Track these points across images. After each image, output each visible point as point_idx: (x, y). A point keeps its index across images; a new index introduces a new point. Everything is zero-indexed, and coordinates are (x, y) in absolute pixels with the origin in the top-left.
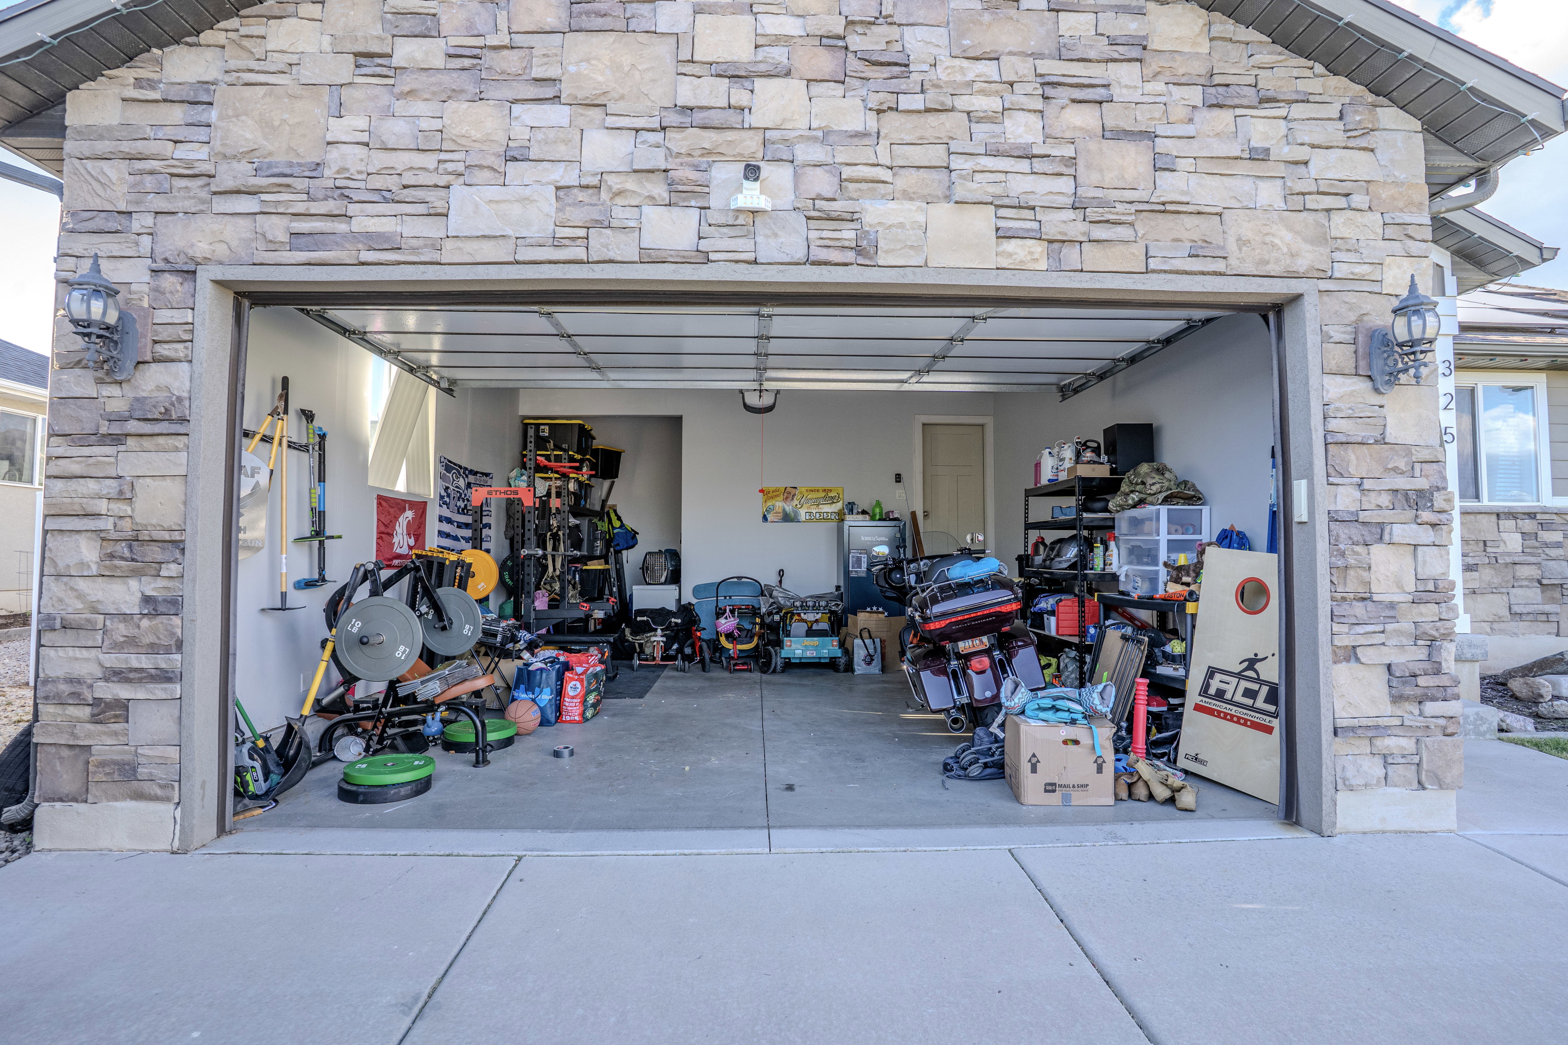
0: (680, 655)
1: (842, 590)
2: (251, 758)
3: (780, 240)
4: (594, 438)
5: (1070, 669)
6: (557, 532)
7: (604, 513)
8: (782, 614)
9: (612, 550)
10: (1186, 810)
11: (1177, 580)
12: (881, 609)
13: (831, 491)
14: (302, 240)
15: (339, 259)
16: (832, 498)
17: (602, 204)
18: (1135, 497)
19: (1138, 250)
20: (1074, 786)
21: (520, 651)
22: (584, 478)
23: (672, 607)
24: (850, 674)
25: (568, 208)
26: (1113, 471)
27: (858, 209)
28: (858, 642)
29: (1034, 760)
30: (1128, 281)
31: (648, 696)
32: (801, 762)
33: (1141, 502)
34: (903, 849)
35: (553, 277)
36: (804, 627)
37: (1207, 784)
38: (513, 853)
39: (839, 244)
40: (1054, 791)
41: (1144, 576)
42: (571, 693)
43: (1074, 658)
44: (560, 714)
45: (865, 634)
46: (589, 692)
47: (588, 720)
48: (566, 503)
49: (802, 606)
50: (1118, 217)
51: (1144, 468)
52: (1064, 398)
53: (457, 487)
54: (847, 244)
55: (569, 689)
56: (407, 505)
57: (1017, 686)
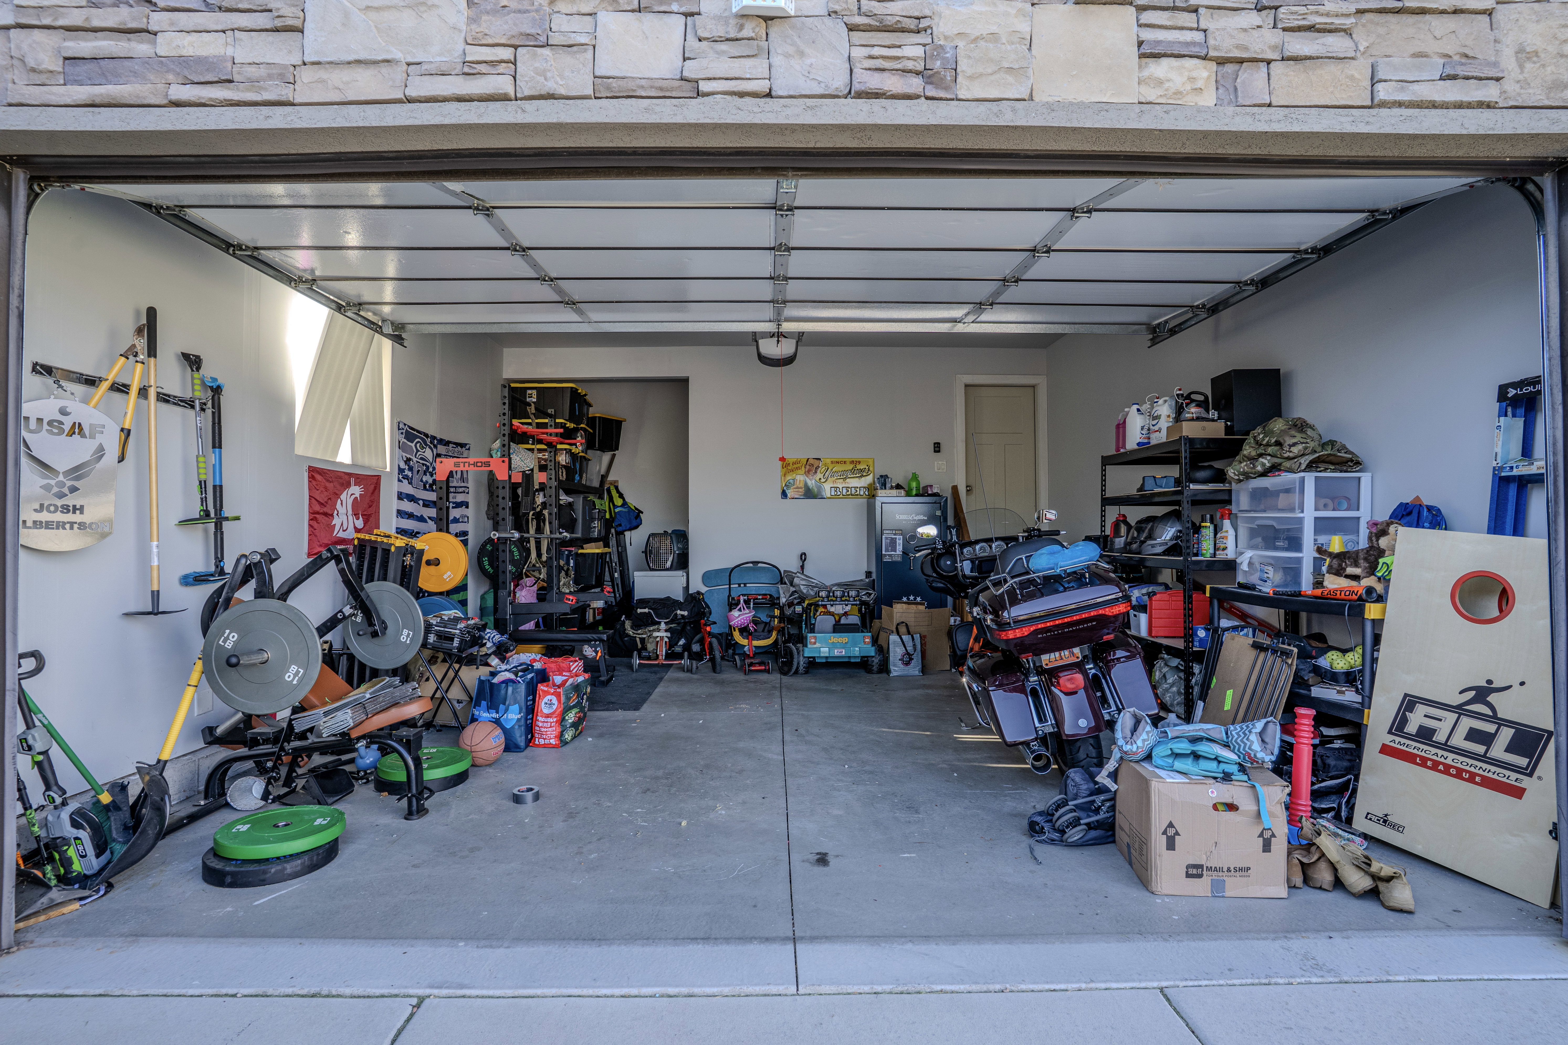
0: (686, 654)
1: (874, 576)
2: (75, 824)
3: (808, 62)
4: (590, 405)
5: (1170, 681)
6: (541, 510)
7: (603, 489)
8: (805, 605)
9: (613, 531)
10: (1401, 911)
11: (1338, 572)
12: (919, 599)
13: (860, 462)
14: (82, 69)
15: (138, 97)
16: (861, 470)
17: (537, 11)
18: (1266, 462)
19: (1360, 71)
20: (1229, 870)
21: (488, 655)
22: (578, 449)
23: (679, 596)
24: (884, 675)
25: (485, 17)
26: (1229, 430)
27: (927, 12)
28: (894, 638)
29: (1171, 832)
30: (1343, 119)
31: (646, 707)
32: (836, 812)
33: (1274, 469)
34: (998, 987)
35: (462, 121)
36: (831, 621)
37: (1416, 863)
38: (411, 991)
39: (899, 66)
40: (1200, 876)
41: (1276, 563)
42: (546, 711)
43: (1177, 667)
44: (533, 736)
45: (903, 629)
46: (568, 709)
47: (567, 743)
48: (553, 477)
49: (828, 597)
50: (1329, 20)
51: (1278, 425)
52: (1154, 342)
53: (422, 459)
54: (910, 65)
55: (543, 705)
56: (352, 480)
57: (1137, 722)
